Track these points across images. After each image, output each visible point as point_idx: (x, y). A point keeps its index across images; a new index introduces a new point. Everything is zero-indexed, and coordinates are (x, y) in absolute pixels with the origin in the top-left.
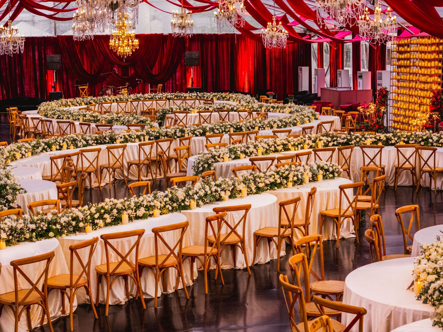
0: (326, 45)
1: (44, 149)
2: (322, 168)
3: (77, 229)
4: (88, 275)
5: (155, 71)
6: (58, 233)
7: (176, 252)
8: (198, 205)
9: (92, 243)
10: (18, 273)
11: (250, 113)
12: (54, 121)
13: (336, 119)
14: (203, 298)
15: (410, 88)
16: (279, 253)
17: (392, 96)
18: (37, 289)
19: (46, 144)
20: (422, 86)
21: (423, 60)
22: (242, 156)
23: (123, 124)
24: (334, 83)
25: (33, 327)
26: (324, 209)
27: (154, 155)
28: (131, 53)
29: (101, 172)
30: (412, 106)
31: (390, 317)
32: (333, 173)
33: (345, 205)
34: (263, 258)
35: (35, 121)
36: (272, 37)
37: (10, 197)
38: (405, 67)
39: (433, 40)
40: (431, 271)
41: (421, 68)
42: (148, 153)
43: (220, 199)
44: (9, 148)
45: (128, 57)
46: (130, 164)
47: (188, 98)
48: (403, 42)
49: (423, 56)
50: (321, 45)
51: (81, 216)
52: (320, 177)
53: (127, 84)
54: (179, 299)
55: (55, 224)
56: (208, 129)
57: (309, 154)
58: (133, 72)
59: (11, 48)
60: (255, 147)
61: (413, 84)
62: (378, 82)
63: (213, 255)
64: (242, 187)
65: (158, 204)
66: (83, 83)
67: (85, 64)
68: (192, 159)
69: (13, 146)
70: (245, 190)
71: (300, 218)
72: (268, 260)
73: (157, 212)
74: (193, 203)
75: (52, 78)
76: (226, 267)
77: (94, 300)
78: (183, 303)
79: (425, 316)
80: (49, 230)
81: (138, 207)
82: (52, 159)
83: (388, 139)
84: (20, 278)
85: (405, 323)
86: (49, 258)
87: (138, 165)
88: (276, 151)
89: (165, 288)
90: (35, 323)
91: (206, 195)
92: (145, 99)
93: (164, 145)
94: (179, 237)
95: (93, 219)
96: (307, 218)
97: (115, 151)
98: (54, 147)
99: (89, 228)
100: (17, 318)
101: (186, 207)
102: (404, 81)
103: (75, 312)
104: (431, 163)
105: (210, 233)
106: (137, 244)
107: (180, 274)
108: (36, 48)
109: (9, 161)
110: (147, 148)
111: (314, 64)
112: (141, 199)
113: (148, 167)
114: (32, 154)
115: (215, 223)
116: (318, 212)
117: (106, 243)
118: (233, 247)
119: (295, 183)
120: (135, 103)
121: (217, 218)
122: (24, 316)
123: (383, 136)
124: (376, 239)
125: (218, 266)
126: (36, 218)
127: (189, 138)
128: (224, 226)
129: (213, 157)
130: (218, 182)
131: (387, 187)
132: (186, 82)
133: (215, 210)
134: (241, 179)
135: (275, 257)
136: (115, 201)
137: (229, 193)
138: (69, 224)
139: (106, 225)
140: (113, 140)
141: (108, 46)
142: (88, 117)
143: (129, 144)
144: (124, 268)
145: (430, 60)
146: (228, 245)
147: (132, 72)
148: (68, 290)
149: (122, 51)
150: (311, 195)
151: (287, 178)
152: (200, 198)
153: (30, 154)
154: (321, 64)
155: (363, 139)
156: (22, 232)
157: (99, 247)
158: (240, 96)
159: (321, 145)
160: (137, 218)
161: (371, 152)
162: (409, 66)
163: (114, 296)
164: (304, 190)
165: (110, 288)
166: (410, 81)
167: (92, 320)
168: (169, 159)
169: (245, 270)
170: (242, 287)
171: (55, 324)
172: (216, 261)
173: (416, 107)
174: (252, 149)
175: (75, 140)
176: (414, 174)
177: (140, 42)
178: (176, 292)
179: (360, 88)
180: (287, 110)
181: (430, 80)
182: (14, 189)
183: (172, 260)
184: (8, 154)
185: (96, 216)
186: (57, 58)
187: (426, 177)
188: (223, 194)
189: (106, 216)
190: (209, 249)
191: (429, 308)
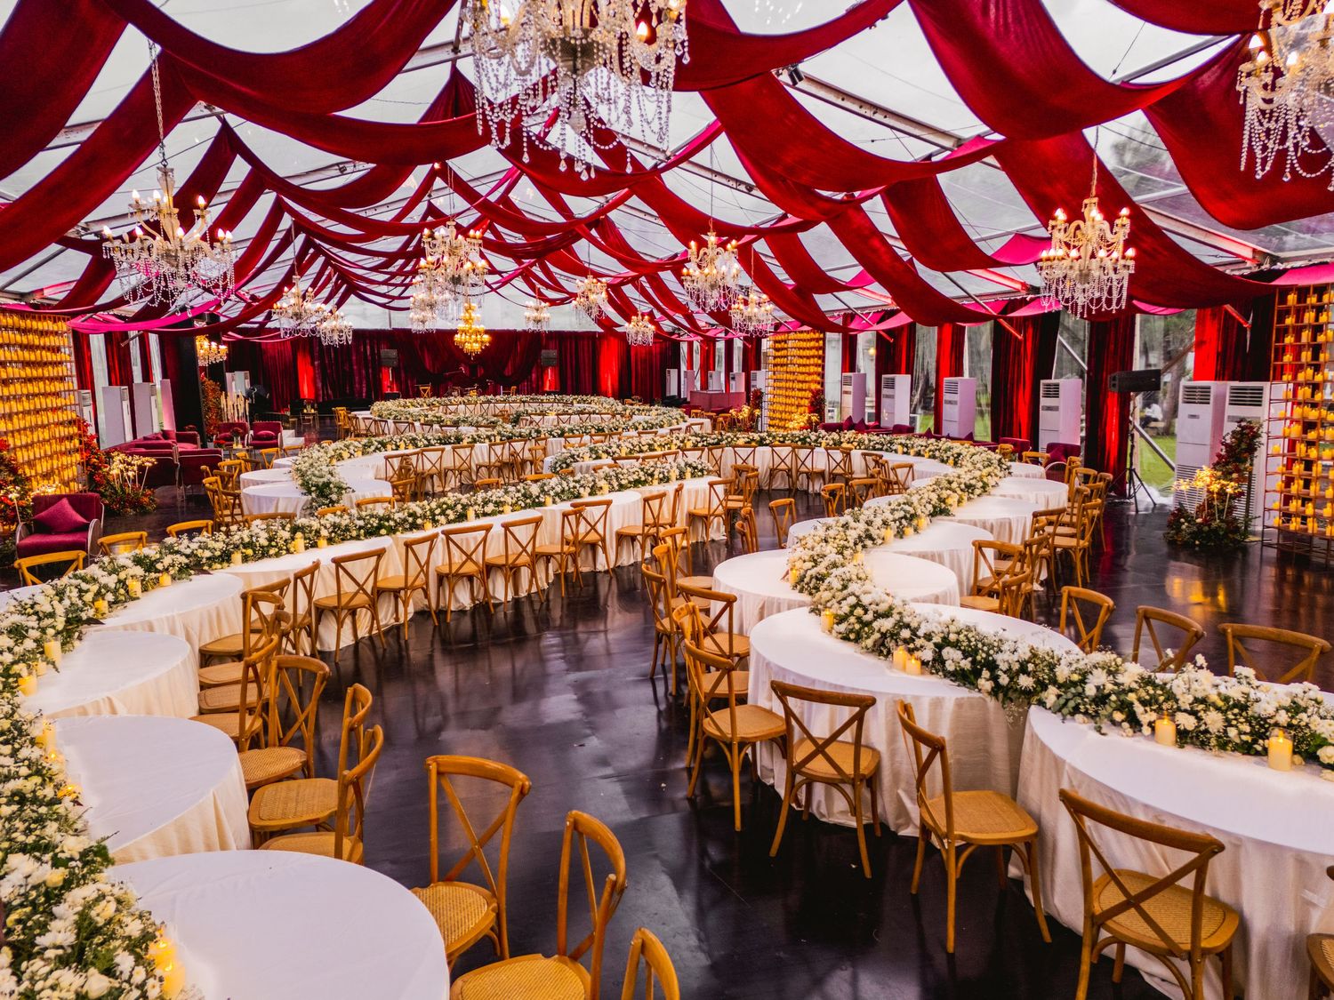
0: (696, 345)
1: (377, 448)
2: (690, 466)
3: (414, 526)
4: (427, 575)
5: (508, 371)
6: (392, 531)
7: (529, 549)
8: (554, 502)
9: (431, 539)
10: (341, 571)
11: (614, 416)
12: (390, 422)
13: (707, 422)
14: (559, 600)
15: (787, 389)
16: (643, 554)
17: (767, 398)
18: (365, 592)
20: (800, 385)
21: (801, 357)
22: (604, 456)
23: (471, 425)
24: (705, 385)
25: (360, 636)
26: (692, 509)
27: (506, 457)
29: (446, 475)
30: (789, 409)
31: (762, 608)
32: (702, 470)
33: (715, 502)
34: (627, 559)
35: (368, 422)
36: (637, 333)
37: (334, 497)
38: (782, 365)
39: (812, 335)
40: (807, 558)
41: (799, 365)
42: (499, 453)
43: (579, 496)
44: (334, 446)
45: (477, 355)
46: (479, 467)
48: (780, 337)
49: (802, 353)
50: (690, 344)
51: (419, 512)
52: (688, 475)
53: (476, 384)
54: (531, 603)
55: (388, 520)
57: (676, 453)
58: (482, 372)
59: (336, 338)
60: (618, 446)
61: (790, 385)
62: (753, 383)
63: (570, 554)
64: (603, 483)
65: (509, 500)
66: (425, 383)
67: (427, 361)
68: (549, 460)
69: (339, 444)
70: (606, 487)
71: (666, 516)
72: (632, 561)
73: (507, 508)
74: (549, 500)
75: (388, 376)
76: (585, 569)
77: (434, 605)
78: (537, 606)
79: (801, 605)
80: (380, 527)
81: (486, 503)
82: (387, 458)
83: (762, 439)
84: (344, 579)
85: (779, 611)
86: (380, 554)
87: (488, 467)
88: (641, 451)
89: (516, 591)
90: (363, 632)
91: (563, 491)
92: (497, 402)
93: (518, 446)
94: (532, 533)
95: (434, 515)
96: (674, 516)
97: (461, 451)
98: (389, 447)
99: (429, 525)
100: (340, 624)
101: (541, 504)
102: (780, 380)
103: (411, 620)
104: (808, 463)
105: (568, 531)
106: (485, 540)
107: (533, 574)
108: (368, 342)
109: (334, 461)
110: (498, 449)
111: (684, 368)
112: (490, 493)
113: (500, 469)
115: (572, 518)
116: (685, 511)
117: (448, 539)
118: (593, 546)
119: (661, 480)
120: (485, 406)
121: (575, 513)
122: (348, 621)
123: (756, 436)
124: (747, 531)
125: (576, 567)
126: (364, 514)
127: (545, 439)
128: (583, 523)
129: (572, 456)
130: (577, 478)
131: (761, 490)
132: (543, 385)
133: (572, 505)
134: (602, 475)
135: (640, 559)
136: (460, 496)
137: (588, 490)
138: (405, 520)
139: (449, 522)
140: (459, 440)
141: (453, 342)
142: (430, 418)
143: (478, 445)
144: (470, 568)
145: (808, 357)
146: (587, 543)
147: (480, 372)
148: (402, 593)
149: (470, 348)
150: (678, 491)
151: (652, 475)
152: (557, 494)
154: (690, 366)
155: (735, 439)
156: (347, 529)
157: (440, 543)
158: (603, 399)
159: (689, 445)
160: (485, 514)
161: (744, 452)
162: (786, 365)
163: (457, 600)
164: (670, 488)
165: (452, 590)
166: (787, 381)
167: (431, 628)
168: (524, 462)
169: (607, 572)
170: (603, 589)
171: (387, 633)
172: (575, 561)
173: (794, 409)
174: (614, 448)
175: (414, 439)
176: (790, 476)
177: (490, 338)
178: (529, 595)
179: (732, 391)
180: (654, 413)
181: (808, 378)
182: (340, 488)
183: (525, 558)
185: (438, 511)
186: (393, 353)
187: (803, 478)
188: (582, 490)
189: (449, 512)
190: (566, 548)
191: (805, 597)
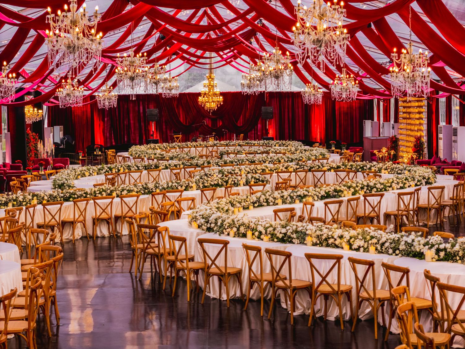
5: (240, 123)
19: (108, 168)
28: (216, 108)
38: (405, 119)
45: (214, 111)
47: (256, 145)
50: (378, 101)
53: (214, 133)
56: (228, 161)
58: (221, 124)
61: (408, 133)
66: (178, 133)
67: (181, 116)
75: (152, 128)
82: (106, 175)
108: (141, 103)
114: (98, 174)
141: (197, 102)
149: (209, 106)
153: (96, 173)
155: (321, 167)
163: (102, 232)
166: (407, 130)
171: (69, 242)
175: (129, 166)
177: (223, 98)
184: (80, 173)
186: (155, 111)
